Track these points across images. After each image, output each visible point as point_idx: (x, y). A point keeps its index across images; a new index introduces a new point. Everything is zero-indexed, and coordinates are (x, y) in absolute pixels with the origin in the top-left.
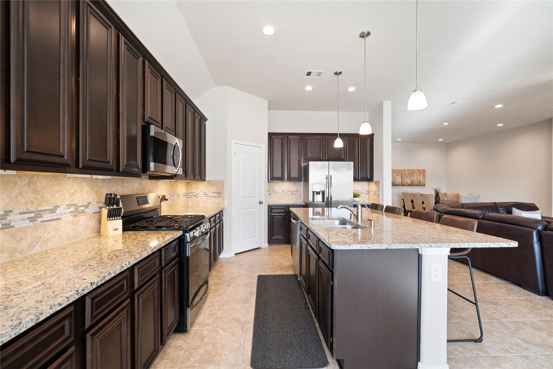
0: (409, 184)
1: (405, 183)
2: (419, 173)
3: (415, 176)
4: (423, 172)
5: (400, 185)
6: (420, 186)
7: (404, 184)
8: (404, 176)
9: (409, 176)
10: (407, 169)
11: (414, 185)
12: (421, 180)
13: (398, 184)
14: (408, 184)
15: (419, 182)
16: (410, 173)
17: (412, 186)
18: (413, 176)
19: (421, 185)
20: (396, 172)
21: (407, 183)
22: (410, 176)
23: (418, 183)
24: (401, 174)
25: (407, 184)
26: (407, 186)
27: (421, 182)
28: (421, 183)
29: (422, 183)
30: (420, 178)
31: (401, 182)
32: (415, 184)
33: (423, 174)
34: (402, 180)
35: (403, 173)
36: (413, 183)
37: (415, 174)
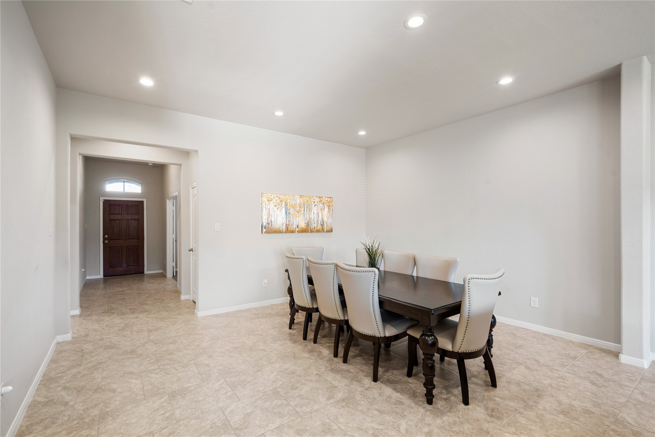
0: (303, 228)
1: (294, 226)
2: (320, 204)
3: (315, 210)
4: (329, 203)
5: (284, 230)
6: (324, 232)
7: (292, 229)
8: (292, 211)
9: (303, 209)
10: (297, 193)
11: (312, 231)
12: (325, 219)
13: (279, 228)
14: (300, 228)
15: (322, 224)
16: (304, 204)
17: (308, 232)
18: (310, 210)
19: (325, 230)
21: (298, 227)
22: (304, 210)
23: (319, 227)
24: (286, 205)
25: (297, 229)
26: (298, 232)
27: (325, 223)
28: (325, 226)
29: (327, 226)
30: (322, 216)
31: (286, 225)
32: (313, 227)
33: (329, 206)
34: (288, 220)
35: (289, 202)
36: (309, 227)
37: (313, 205)
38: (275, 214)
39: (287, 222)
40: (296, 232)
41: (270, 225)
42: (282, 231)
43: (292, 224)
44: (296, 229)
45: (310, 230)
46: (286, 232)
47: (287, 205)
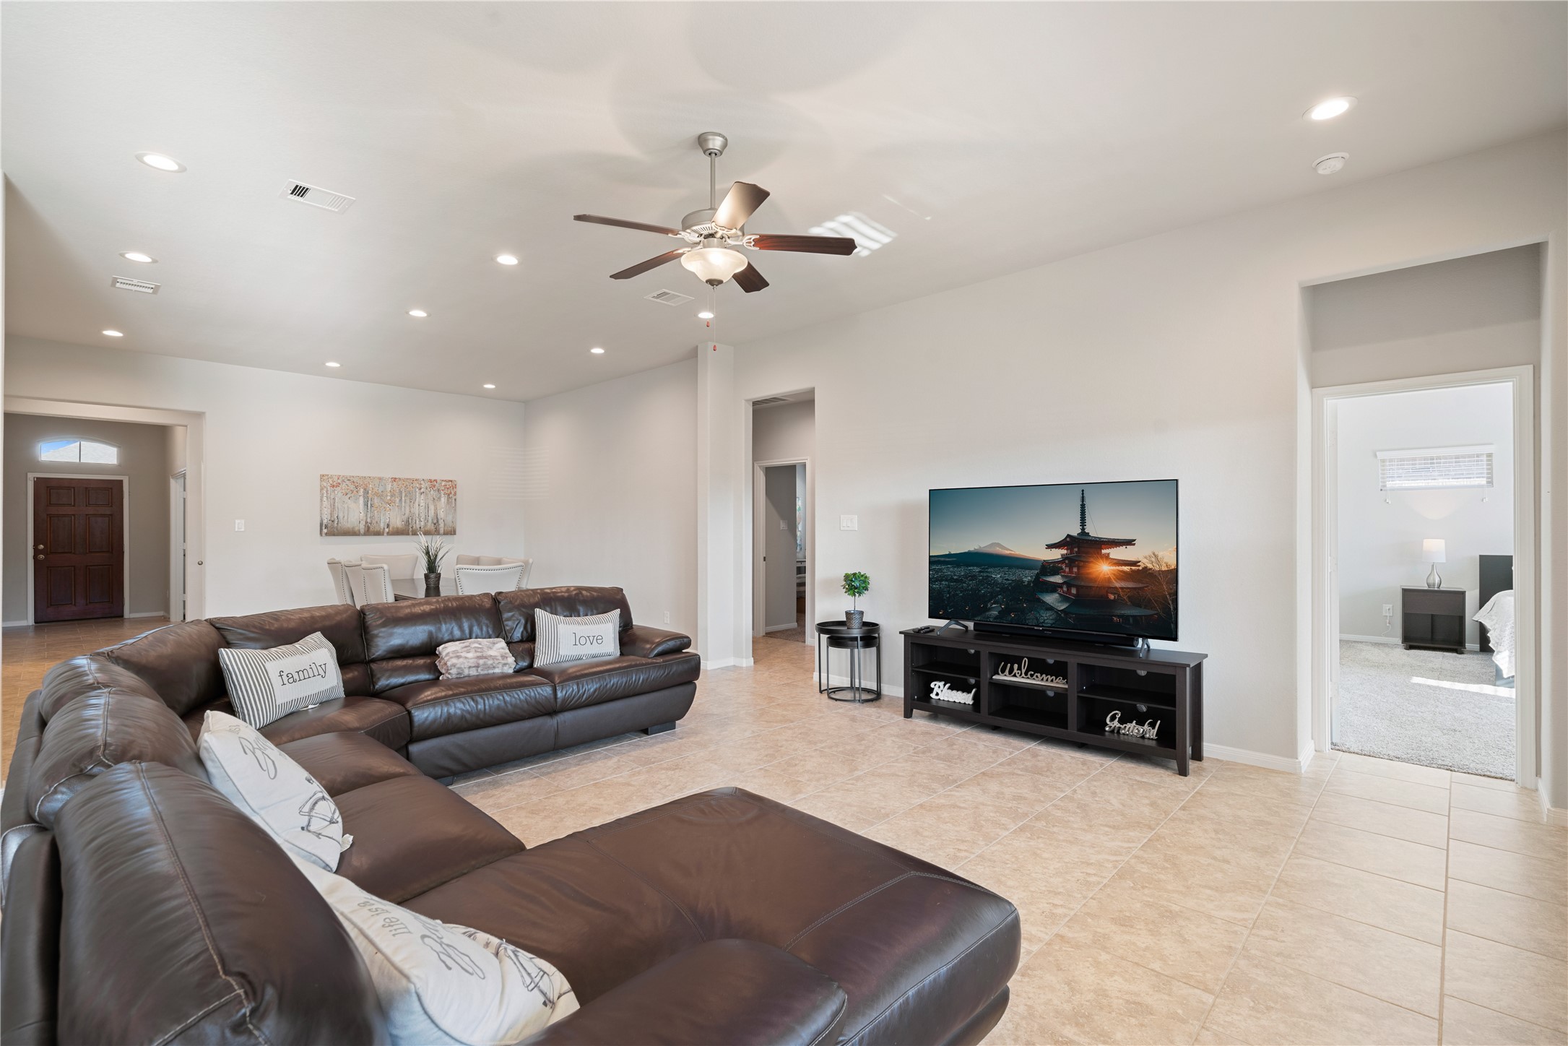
0: (398, 528)
1: (382, 525)
2: (432, 492)
3: (421, 500)
4: (450, 489)
5: (362, 531)
6: (439, 534)
7: (377, 529)
8: (376, 501)
9: (398, 500)
10: (388, 474)
11: (415, 533)
12: (441, 514)
13: (353, 528)
14: (393, 528)
15: (435, 521)
16: (401, 492)
17: (408, 534)
18: (412, 500)
19: (442, 531)
20: (344, 485)
21: (388, 526)
22: (401, 500)
23: (430, 526)
24: (366, 492)
25: (387, 530)
26: (388, 534)
27: (441, 522)
28: (442, 525)
29: (445, 525)
30: (436, 509)
31: (366, 522)
32: (418, 527)
33: (449, 495)
34: (369, 516)
35: (371, 489)
36: (411, 526)
37: (417, 494)
38: (346, 506)
39: (367, 519)
40: (385, 534)
41: (336, 522)
42: (358, 532)
43: (377, 522)
44: (384, 529)
45: (412, 531)
46: (365, 534)
47: (368, 493)
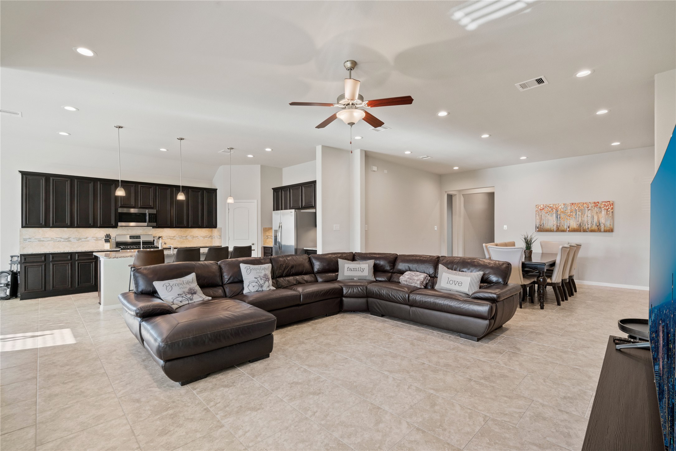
0: (574, 228)
1: (565, 227)
2: (596, 209)
3: (589, 213)
4: (610, 207)
5: (555, 230)
6: (600, 231)
7: (563, 229)
8: (562, 215)
9: (574, 214)
10: (568, 202)
11: (585, 231)
12: (602, 221)
13: (550, 228)
14: (572, 228)
15: (598, 225)
16: (576, 210)
17: (580, 231)
18: (583, 214)
19: (602, 230)
20: (546, 209)
21: (569, 227)
22: (576, 214)
23: (594, 227)
24: (557, 211)
25: (568, 229)
26: (569, 231)
27: (602, 224)
28: (603, 227)
29: (605, 226)
30: (598, 218)
31: (557, 226)
32: (587, 228)
33: (607, 209)
34: (558, 223)
35: (559, 210)
36: (582, 227)
37: (586, 210)
38: (547, 218)
39: (557, 224)
40: (567, 231)
41: (542, 226)
42: (553, 230)
43: (562, 226)
44: (567, 229)
45: (583, 230)
46: (556, 231)
47: (558, 212)
